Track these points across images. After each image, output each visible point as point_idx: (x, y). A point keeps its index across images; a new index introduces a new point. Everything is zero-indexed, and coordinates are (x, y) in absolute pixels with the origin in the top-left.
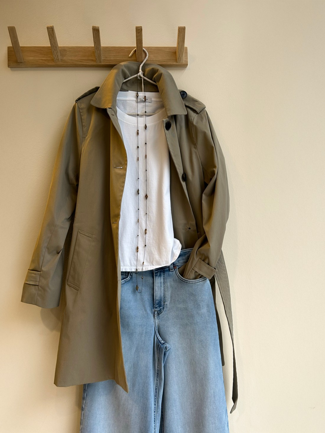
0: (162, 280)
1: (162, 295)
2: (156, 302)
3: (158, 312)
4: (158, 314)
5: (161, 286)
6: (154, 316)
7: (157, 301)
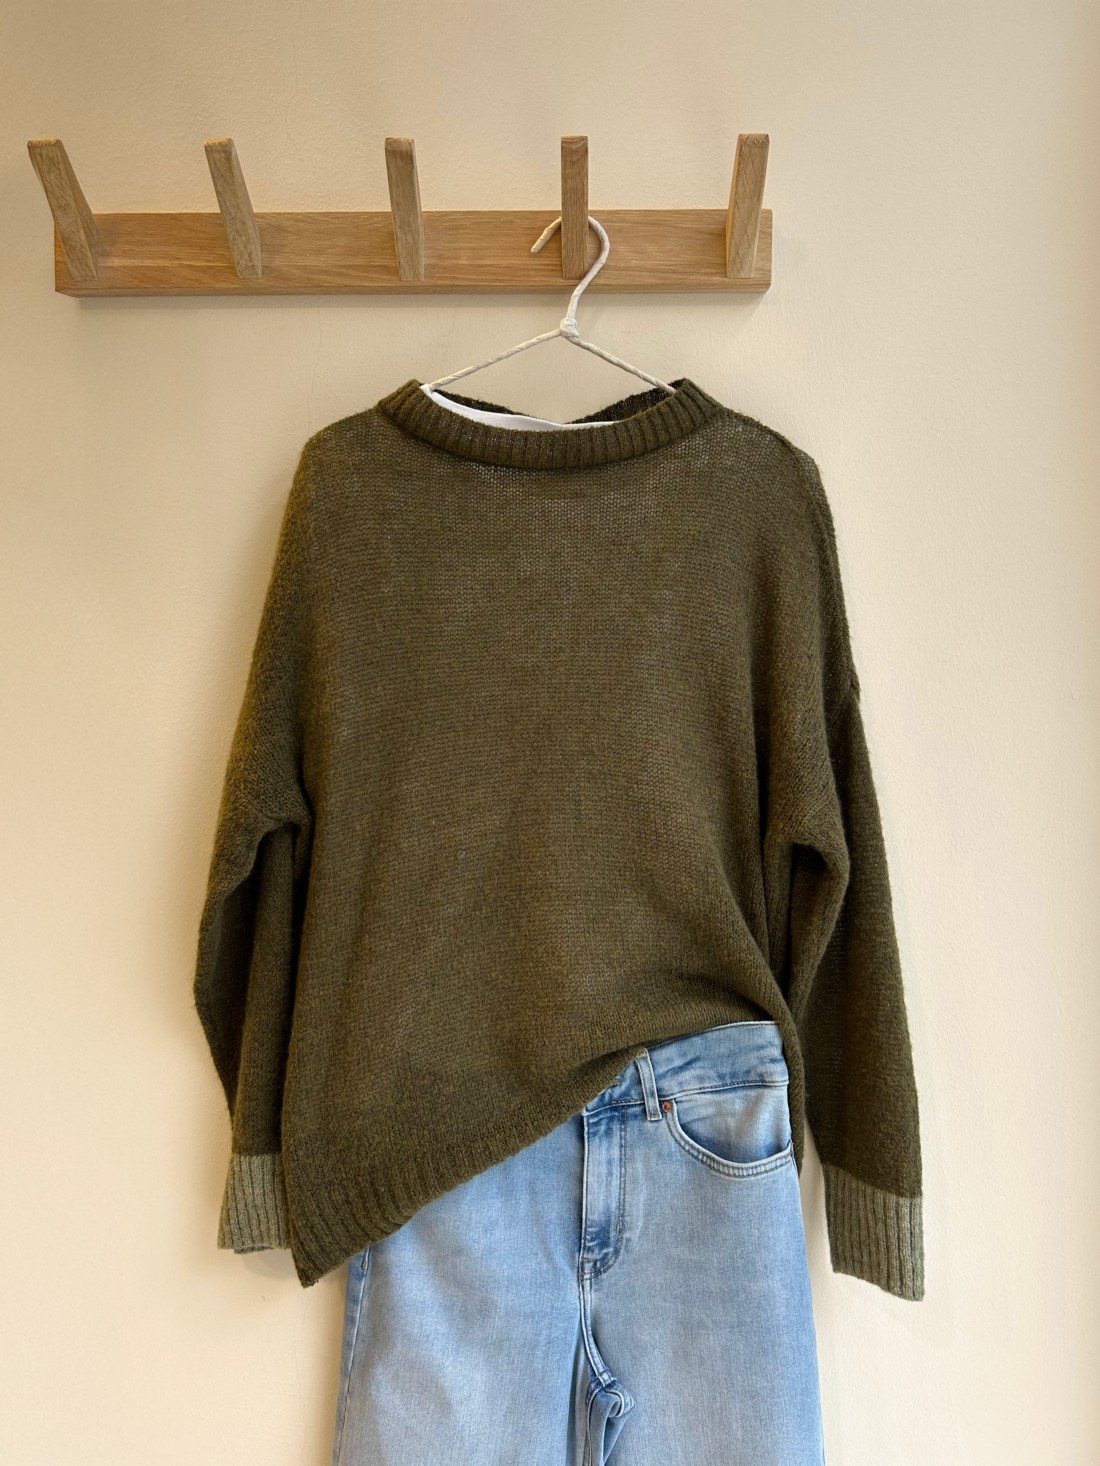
0: (616, 1153)
1: (614, 1205)
2: (590, 1230)
3: (595, 1264)
4: (597, 1272)
5: (610, 1174)
6: (580, 1280)
7: (591, 1226)
